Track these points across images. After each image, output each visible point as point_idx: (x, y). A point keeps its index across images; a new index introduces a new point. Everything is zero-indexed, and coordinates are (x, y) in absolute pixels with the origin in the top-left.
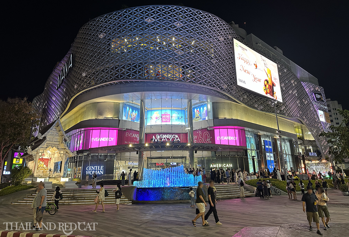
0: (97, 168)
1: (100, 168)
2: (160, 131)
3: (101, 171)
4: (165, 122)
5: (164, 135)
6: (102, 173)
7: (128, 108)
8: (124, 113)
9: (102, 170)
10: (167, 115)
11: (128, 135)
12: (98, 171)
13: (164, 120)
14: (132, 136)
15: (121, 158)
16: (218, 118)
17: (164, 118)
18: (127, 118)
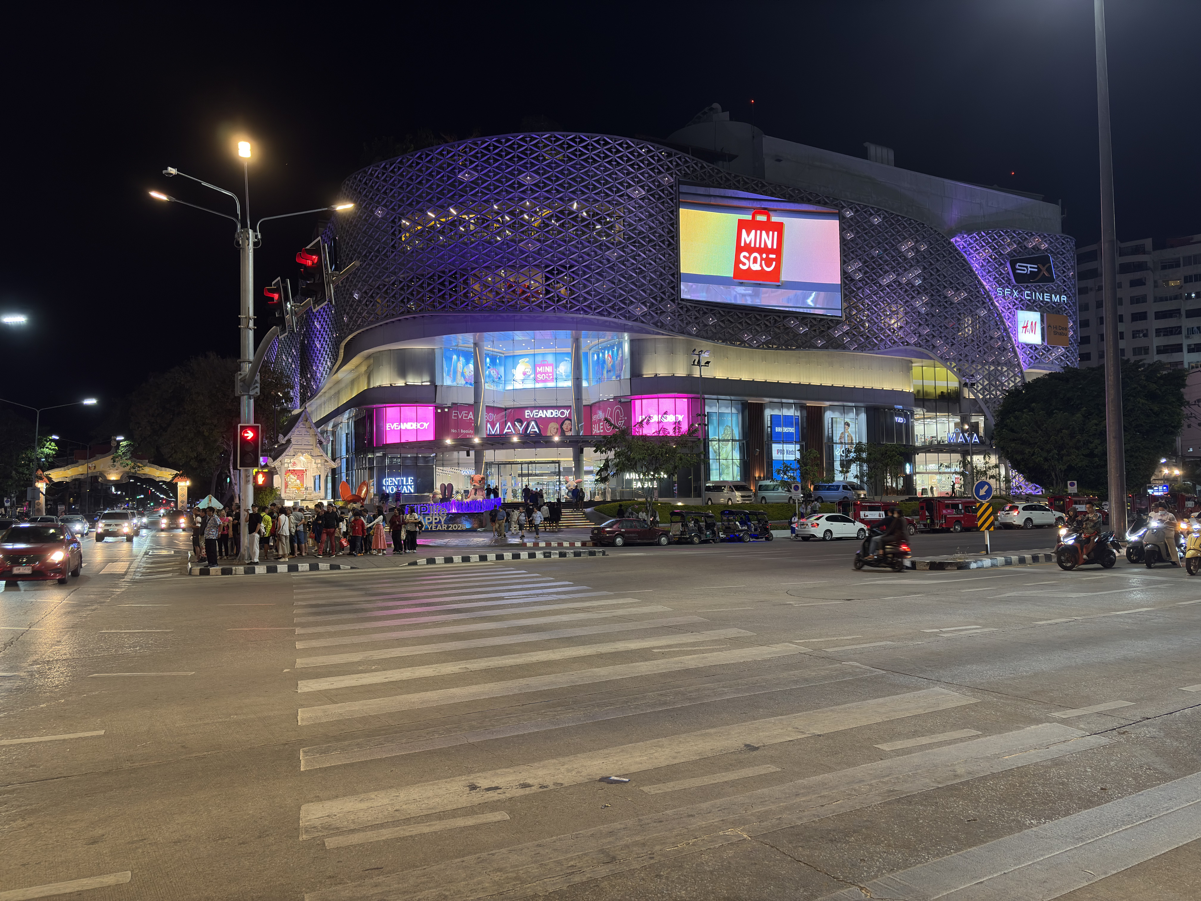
0: (402, 480)
1: (407, 481)
2: (532, 403)
3: (409, 487)
4: (542, 381)
5: (541, 411)
6: (412, 491)
7: (455, 357)
8: (446, 368)
9: (411, 485)
10: (548, 365)
11: (457, 416)
12: (405, 487)
13: (540, 377)
14: (467, 417)
15: (445, 463)
16: (640, 375)
17: (540, 373)
18: (454, 379)
